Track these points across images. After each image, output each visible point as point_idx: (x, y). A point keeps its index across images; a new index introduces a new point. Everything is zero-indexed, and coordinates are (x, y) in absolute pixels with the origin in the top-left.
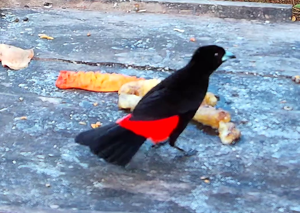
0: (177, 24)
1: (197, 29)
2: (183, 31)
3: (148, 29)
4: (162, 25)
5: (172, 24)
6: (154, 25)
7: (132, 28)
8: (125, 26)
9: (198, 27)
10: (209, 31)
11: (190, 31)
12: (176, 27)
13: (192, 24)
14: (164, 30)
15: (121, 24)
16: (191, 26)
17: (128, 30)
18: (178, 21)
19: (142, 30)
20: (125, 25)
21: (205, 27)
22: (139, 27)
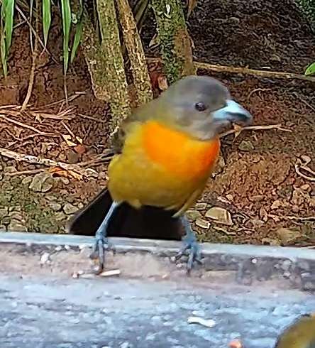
0: (196, 306)
1: (247, 317)
2: (211, 323)
3: (125, 317)
4: (160, 309)
5: (185, 306)
6: (140, 309)
7: (85, 315)
8: (69, 310)
9: (249, 314)
10: (277, 323)
11: (230, 323)
12: (194, 313)
13: (235, 306)
14: (166, 321)
15: (59, 306)
16: (232, 311)
17: (77, 320)
18: (199, 298)
19: (109, 320)
20: (69, 308)
21: (266, 312)
22: (102, 313)
